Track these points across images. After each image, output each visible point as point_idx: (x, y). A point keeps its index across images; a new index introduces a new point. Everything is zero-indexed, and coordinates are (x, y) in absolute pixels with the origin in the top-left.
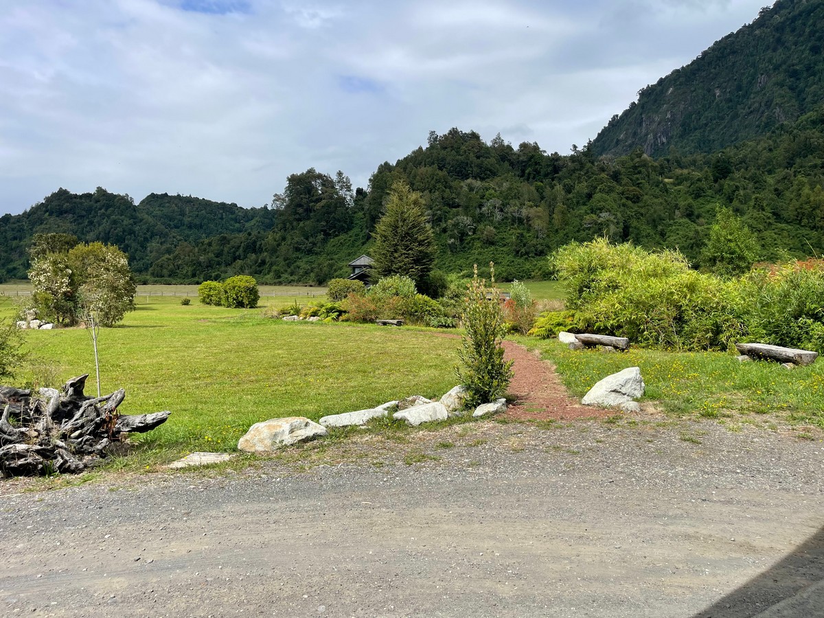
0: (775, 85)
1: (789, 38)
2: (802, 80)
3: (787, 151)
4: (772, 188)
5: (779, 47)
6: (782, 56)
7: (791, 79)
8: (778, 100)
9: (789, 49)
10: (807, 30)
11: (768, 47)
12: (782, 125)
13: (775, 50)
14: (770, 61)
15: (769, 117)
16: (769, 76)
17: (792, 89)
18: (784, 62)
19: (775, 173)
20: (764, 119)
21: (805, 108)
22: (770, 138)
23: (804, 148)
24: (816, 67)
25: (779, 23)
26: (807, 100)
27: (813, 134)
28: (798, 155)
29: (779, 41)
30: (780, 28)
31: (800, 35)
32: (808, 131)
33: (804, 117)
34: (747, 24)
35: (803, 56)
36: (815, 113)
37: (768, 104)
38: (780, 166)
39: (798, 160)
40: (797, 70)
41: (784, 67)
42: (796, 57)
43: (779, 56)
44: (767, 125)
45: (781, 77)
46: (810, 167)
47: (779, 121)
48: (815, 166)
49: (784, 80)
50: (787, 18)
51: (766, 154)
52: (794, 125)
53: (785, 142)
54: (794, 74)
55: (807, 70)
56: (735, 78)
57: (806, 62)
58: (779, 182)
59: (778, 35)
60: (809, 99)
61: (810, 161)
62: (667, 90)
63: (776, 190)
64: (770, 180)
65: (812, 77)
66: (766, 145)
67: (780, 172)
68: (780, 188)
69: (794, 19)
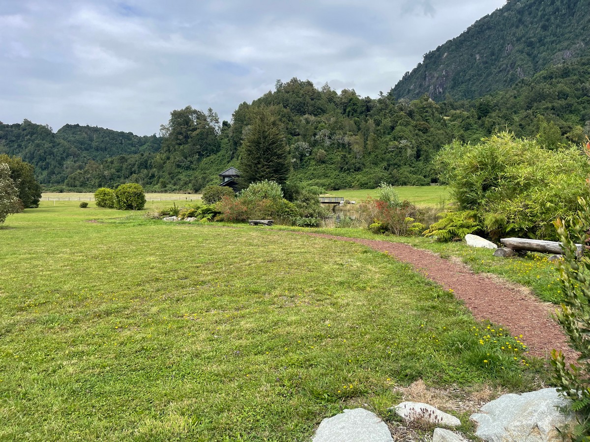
0: (517, 51)
1: (527, 19)
2: (536, 48)
3: (527, 97)
4: (518, 124)
5: (520, 25)
6: (522, 31)
7: (529, 48)
8: (519, 63)
9: (527, 27)
10: (540, 14)
11: (513, 25)
12: (523, 80)
13: (517, 27)
14: (514, 34)
15: (513, 75)
16: (513, 45)
17: (529, 55)
18: (524, 36)
19: (518, 113)
20: (509, 76)
21: (538, 68)
22: (515, 89)
23: (539, 96)
24: (546, 40)
25: (521, 8)
26: (539, 63)
27: (545, 85)
28: (535, 100)
29: (520, 21)
30: (520, 12)
31: (535, 17)
32: (542, 84)
33: (538, 74)
34: (498, 9)
35: (537, 32)
36: (546, 72)
37: (513, 65)
38: (522, 109)
39: (535, 104)
40: (533, 41)
41: (523, 39)
42: (532, 32)
43: (520, 31)
44: (511, 80)
45: (521, 47)
46: (544, 109)
47: (520, 78)
48: (547, 108)
49: (524, 48)
50: (526, 5)
51: (512, 100)
52: (531, 80)
53: (525, 92)
54: (530, 44)
55: (539, 42)
56: (490, 46)
57: (539, 36)
58: (522, 119)
59: (519, 16)
60: (541, 62)
61: (544, 105)
62: (443, 54)
63: (520, 125)
64: (516, 118)
65: (543, 47)
66: (512, 94)
67: (523, 113)
68: (523, 124)
69: (530, 6)
